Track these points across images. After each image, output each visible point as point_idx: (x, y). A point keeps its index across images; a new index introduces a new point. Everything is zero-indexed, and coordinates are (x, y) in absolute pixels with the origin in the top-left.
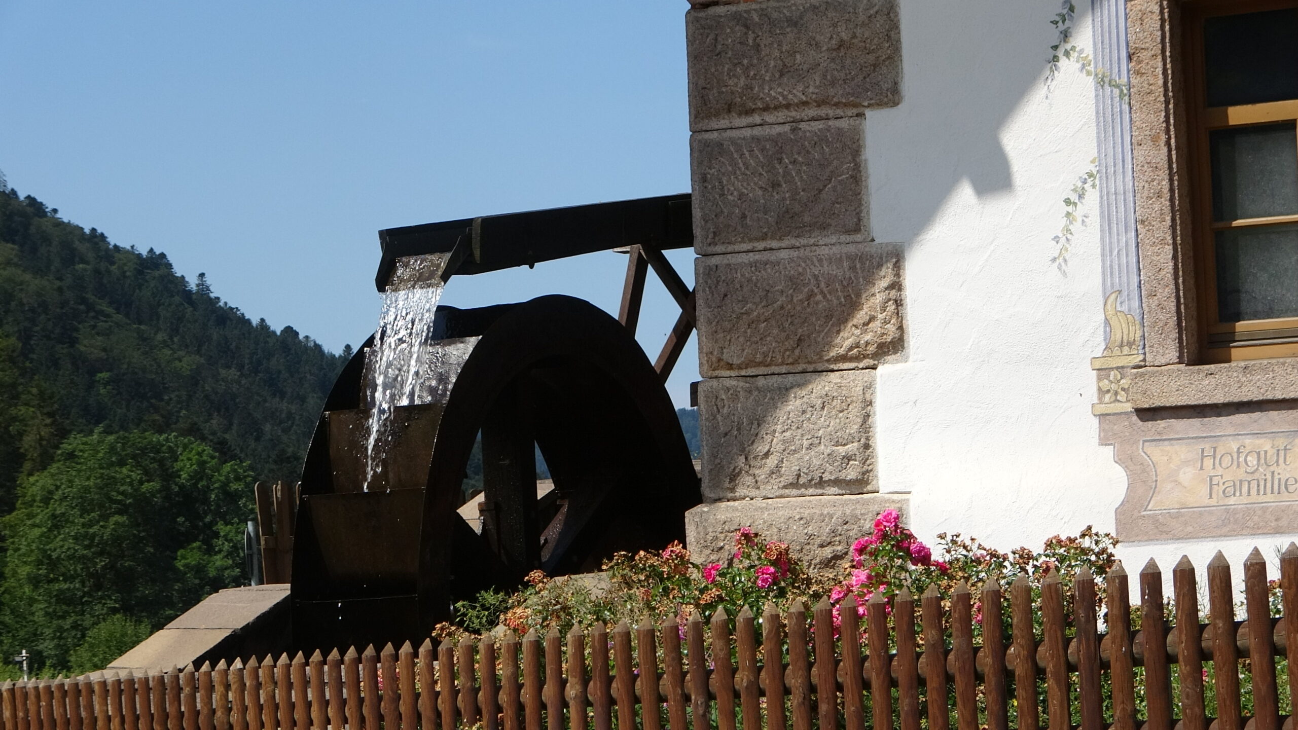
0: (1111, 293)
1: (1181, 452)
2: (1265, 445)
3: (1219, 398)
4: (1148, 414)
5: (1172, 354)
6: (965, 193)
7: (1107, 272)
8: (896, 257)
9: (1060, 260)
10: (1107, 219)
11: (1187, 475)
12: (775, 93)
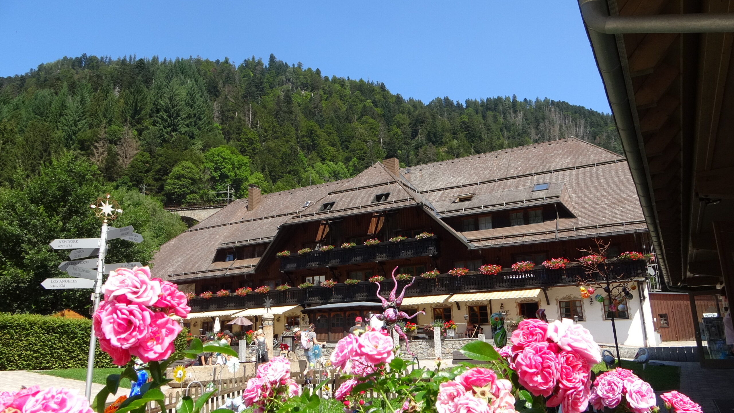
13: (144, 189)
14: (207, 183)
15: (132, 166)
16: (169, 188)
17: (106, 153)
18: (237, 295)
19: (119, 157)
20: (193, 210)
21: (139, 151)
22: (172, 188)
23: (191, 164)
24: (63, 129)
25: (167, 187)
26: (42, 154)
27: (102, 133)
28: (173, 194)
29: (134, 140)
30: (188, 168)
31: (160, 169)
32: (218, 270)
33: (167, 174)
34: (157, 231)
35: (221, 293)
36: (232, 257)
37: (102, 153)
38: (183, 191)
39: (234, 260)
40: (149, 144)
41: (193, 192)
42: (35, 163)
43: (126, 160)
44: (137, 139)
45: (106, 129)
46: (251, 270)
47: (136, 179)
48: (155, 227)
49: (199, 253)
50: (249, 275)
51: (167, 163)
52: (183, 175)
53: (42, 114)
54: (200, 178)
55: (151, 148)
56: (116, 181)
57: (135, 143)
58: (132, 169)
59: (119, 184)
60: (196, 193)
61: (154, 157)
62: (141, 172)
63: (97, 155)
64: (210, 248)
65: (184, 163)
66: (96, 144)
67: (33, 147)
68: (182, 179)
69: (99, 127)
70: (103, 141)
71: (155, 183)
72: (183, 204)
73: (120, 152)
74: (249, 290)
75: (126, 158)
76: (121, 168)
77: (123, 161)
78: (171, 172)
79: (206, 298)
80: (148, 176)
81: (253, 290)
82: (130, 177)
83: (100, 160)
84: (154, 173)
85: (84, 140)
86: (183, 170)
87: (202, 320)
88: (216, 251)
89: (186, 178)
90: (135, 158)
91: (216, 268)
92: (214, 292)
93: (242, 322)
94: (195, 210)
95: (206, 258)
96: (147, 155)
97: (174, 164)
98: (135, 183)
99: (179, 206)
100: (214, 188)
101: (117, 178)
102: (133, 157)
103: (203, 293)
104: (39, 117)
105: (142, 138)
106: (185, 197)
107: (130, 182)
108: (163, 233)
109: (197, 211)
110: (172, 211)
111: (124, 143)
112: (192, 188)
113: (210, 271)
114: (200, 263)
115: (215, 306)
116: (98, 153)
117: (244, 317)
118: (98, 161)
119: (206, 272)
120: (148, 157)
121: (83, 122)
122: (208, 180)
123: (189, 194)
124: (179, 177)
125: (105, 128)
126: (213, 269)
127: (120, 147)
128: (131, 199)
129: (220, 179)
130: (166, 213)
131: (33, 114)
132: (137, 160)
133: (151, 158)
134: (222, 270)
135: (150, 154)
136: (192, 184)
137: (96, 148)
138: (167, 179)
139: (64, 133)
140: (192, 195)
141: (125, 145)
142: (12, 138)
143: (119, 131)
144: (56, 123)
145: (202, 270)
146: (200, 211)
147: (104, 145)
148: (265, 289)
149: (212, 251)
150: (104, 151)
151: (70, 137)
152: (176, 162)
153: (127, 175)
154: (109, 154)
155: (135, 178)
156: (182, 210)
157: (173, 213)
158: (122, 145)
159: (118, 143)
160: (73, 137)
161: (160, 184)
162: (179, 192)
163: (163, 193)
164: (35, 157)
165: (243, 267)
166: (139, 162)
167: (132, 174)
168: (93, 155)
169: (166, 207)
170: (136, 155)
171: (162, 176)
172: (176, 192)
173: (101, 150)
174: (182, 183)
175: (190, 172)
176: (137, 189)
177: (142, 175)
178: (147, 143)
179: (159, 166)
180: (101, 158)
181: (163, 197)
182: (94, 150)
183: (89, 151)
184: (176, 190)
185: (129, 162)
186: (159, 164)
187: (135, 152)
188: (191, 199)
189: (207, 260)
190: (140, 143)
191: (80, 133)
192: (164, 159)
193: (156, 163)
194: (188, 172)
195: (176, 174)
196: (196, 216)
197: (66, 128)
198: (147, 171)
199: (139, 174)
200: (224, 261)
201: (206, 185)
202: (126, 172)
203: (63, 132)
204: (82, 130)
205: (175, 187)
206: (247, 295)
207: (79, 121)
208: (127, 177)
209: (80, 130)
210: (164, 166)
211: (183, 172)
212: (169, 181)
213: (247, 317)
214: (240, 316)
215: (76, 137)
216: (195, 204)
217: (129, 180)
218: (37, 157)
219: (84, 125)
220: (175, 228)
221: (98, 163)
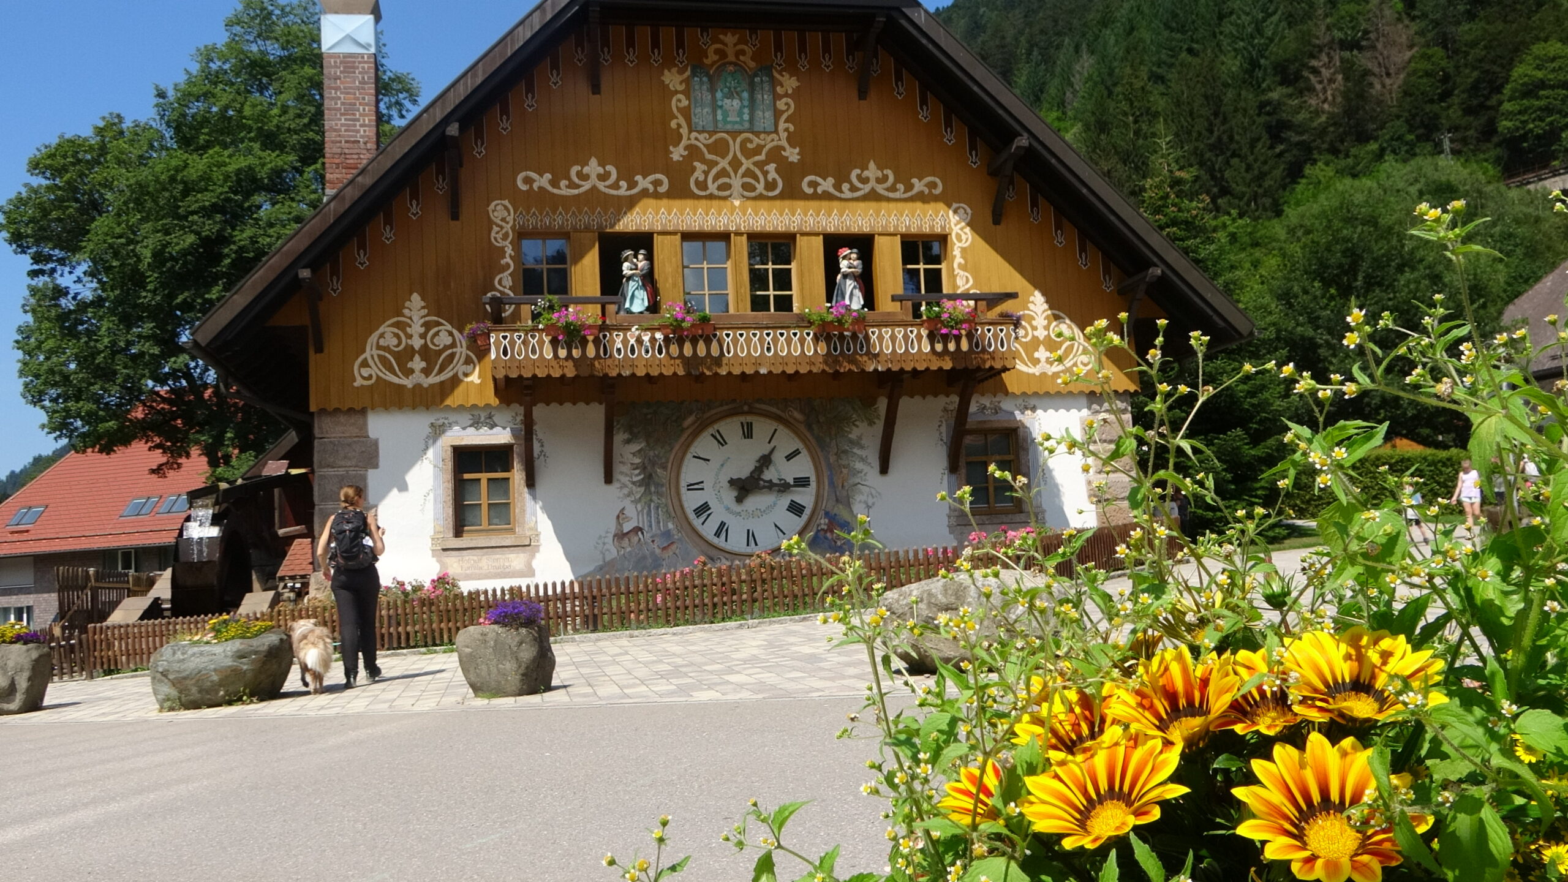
0: (436, 519)
1: (453, 559)
2: (475, 558)
3: (464, 546)
4: (444, 550)
5: (451, 535)
6: (395, 491)
7: (435, 514)
8: (376, 506)
9: (422, 510)
10: (435, 501)
11: (455, 565)
12: (343, 463)
13: (1447, 145)
15: (1406, 93)
16: (1509, 124)
17: (1340, 77)
19: (1372, 79)
21: (1416, 49)
22: (1518, 123)
23: (1559, 45)
24: (1235, 50)
25: (1505, 124)
26: (1211, 124)
27: (1321, 33)
28: (1524, 138)
29: (1400, 26)
30: (1553, 59)
31: (1478, 81)
33: (1498, 90)
34: (1499, 245)
37: (1331, 81)
38: (1551, 123)
40: (1436, 24)
42: (1202, 146)
43: (1388, 81)
44: (1407, 22)
45: (1328, 20)
47: (1422, 122)
48: (1492, 236)
51: (1494, 62)
52: (1542, 81)
53: (1183, 26)
55: (1445, 34)
56: (1376, 139)
57: (1404, 32)
58: (1408, 99)
59: (1385, 145)
61: (1456, 52)
62: (1432, 101)
63: (1319, 87)
65: (1537, 49)
66: (1314, 63)
67: (1191, 114)
68: (1542, 93)
69: (1310, 18)
70: (1326, 50)
71: (1471, 118)
72: (1556, 159)
73: (1370, 65)
75: (1388, 75)
76: (1379, 103)
77: (1384, 86)
78: (1507, 82)
80: (1449, 107)
82: (1407, 121)
83: (1330, 98)
84: (1465, 96)
85: (1285, 61)
86: (1539, 68)
89: (1552, 87)
90: (1410, 69)
96: (1438, 52)
97: (1512, 59)
98: (1421, 131)
99: (1545, 167)
101: (1376, 130)
102: (1404, 68)
104: (1179, 36)
105: (1416, 13)
106: (1559, 139)
107: (1410, 132)
108: (1516, 246)
110: (1529, 183)
111: (1377, 40)
116: (1320, 82)
118: (1325, 101)
120: (1442, 59)
121: (1275, 18)
124: (1531, 90)
125: (1326, 16)
127: (1369, 54)
128: (1423, 180)
130: (1514, 194)
131: (1166, 33)
132: (1415, 72)
133: (1448, 57)
135: (1445, 47)
137: (1315, 71)
138: (1500, 103)
139: (1239, 57)
141: (1380, 46)
142: (1147, 105)
143: (1359, 13)
144: (1215, 36)
147: (1331, 59)
150: (1334, 73)
151: (1254, 64)
152: (1516, 50)
153: (1398, 117)
154: (1347, 79)
155: (1418, 119)
156: (1555, 176)
157: (1531, 187)
158: (1373, 47)
159: (1364, 43)
160: (1262, 61)
161: (1483, 120)
162: (1537, 127)
163: (1495, 139)
164: (1200, 134)
166: (1420, 77)
167: (1410, 111)
168: (1311, 89)
169: (1510, 177)
170: (1410, 61)
171: (1487, 98)
172: (1531, 131)
173: (1326, 73)
174: (1542, 103)
175: (1560, 68)
176: (1429, 147)
177: (1436, 108)
178: (1432, 21)
179: (1475, 74)
180: (1329, 92)
181: (1498, 149)
182: (1312, 77)
183: (1301, 84)
184: (1531, 126)
185: (1395, 83)
186: (1474, 68)
187: (1408, 54)
190: (1414, 27)
191: (1273, 48)
192: (1483, 53)
193: (1466, 65)
194: (1554, 70)
195: (1523, 85)
197: (1242, 44)
198: (1445, 96)
199: (1428, 108)
202: (1394, 110)
203: (1236, 57)
204: (1277, 40)
205: (1525, 118)
207: (1264, 20)
208: (1398, 123)
209: (1271, 40)
210: (1487, 72)
211: (1539, 74)
212: (1507, 106)
215: (1266, 58)
217: (1404, 129)
218: (1205, 133)
219: (1277, 25)
220: (1545, 226)
221: (1326, 106)
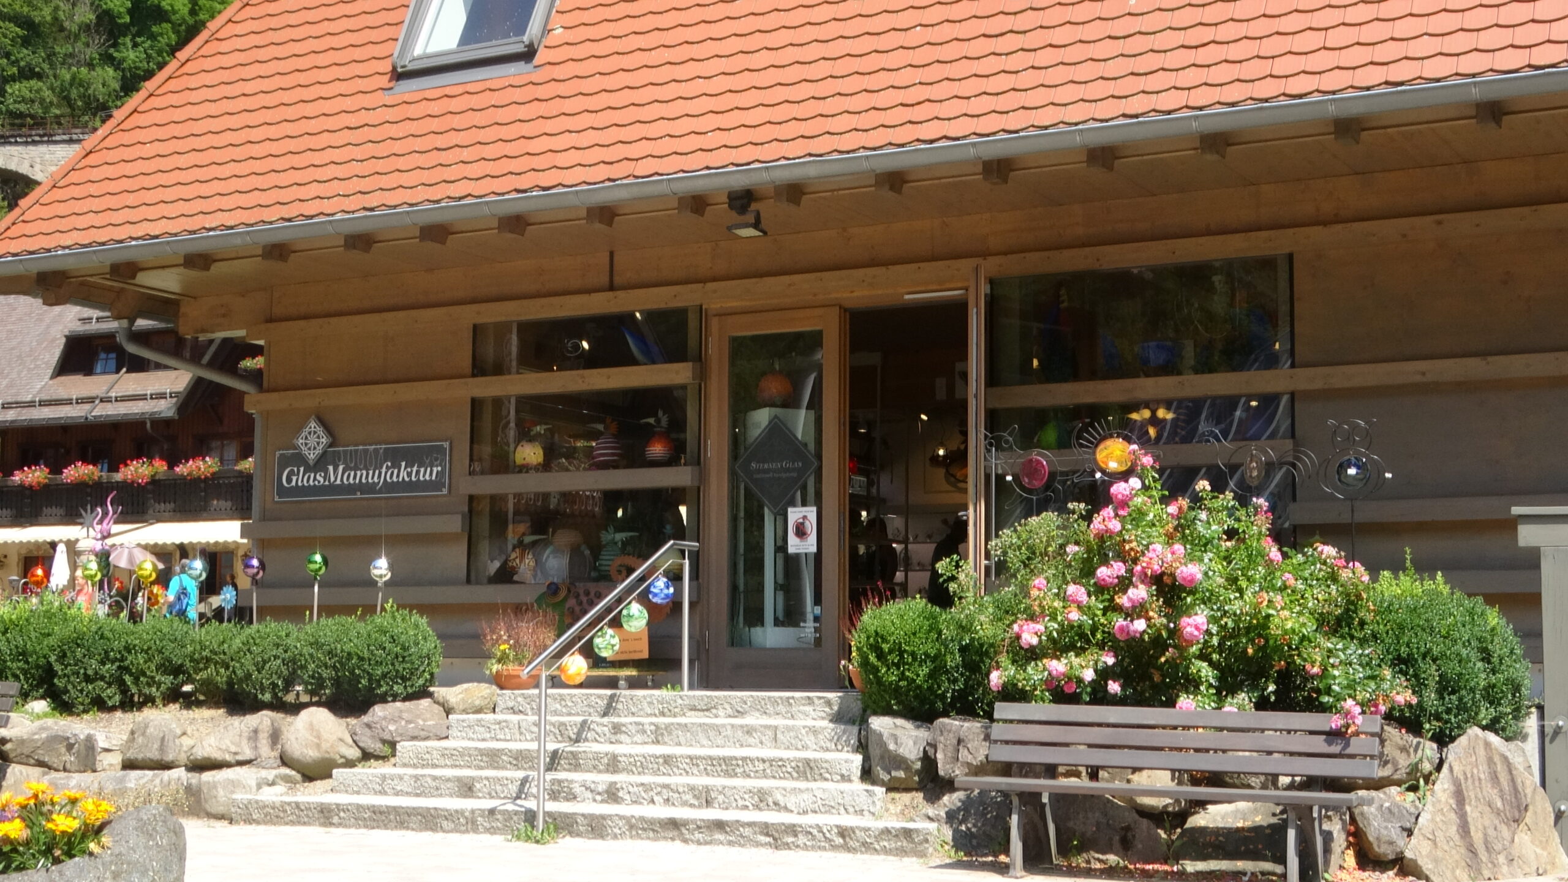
14: (83, 38)
18: (124, 482)
20: (26, 143)
32: (68, 402)
35: (77, 472)
36: (112, 364)
39: (118, 371)
41: (28, 73)
46: (165, 408)
49: (14, 343)
50: (161, 424)
54: (56, 19)
60: (39, 76)
64: (48, 327)
74: (160, 466)
79: (31, 487)
81: (171, 467)
87: (24, 552)
88: (64, 340)
91: (62, 394)
92: (56, 469)
93: (131, 559)
94: (34, 143)
95: (36, 359)
100: (114, 59)
103: (21, 469)
109: (42, 149)
112: (24, 55)
113: (43, 403)
114: (14, 375)
115: (60, 511)
117: (139, 545)
119: (31, 404)
122: (86, 28)
123: (13, 79)
126: (54, 397)
129: (132, 23)
134: (81, 401)
136: (26, 42)
140: (25, 84)
145: (19, 399)
146: (52, 147)
148: (203, 466)
149: (54, 340)
165: (142, 398)
188: (24, 100)
189: (37, 367)
196: (37, 167)
200: (88, 371)
201: (79, 45)
206: (154, 482)
213: (146, 547)
214: (126, 544)
216: (39, 122)
